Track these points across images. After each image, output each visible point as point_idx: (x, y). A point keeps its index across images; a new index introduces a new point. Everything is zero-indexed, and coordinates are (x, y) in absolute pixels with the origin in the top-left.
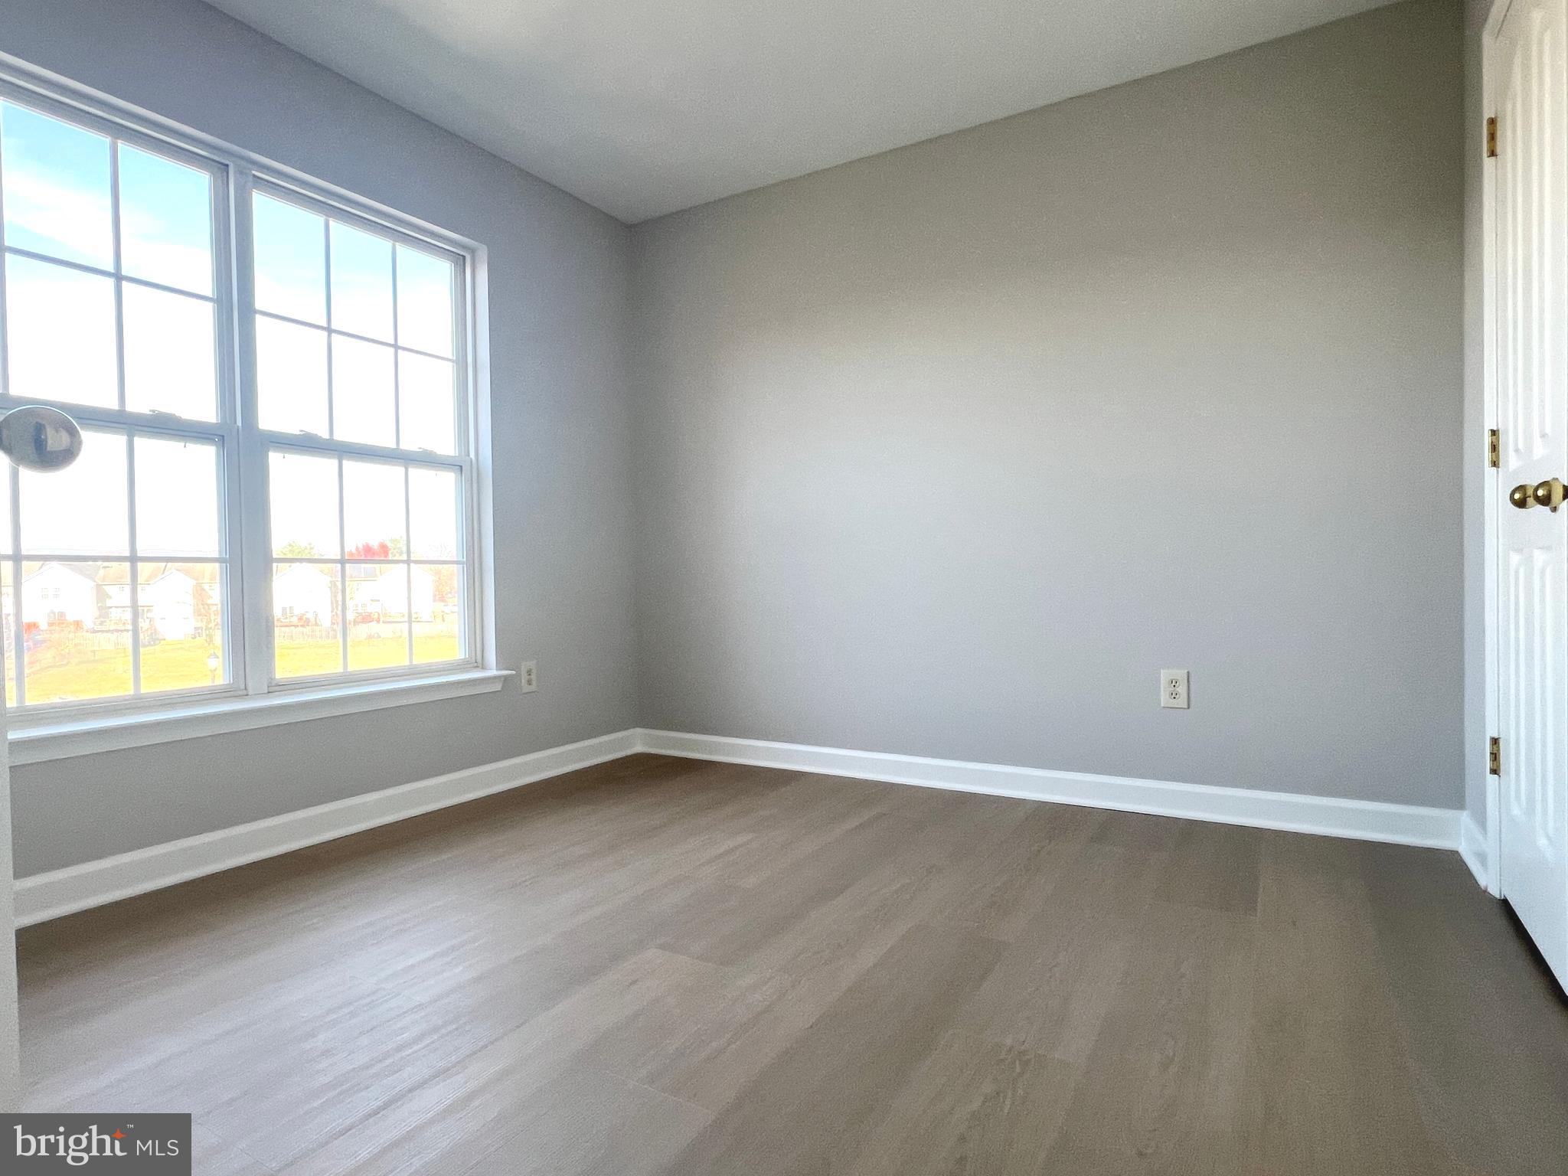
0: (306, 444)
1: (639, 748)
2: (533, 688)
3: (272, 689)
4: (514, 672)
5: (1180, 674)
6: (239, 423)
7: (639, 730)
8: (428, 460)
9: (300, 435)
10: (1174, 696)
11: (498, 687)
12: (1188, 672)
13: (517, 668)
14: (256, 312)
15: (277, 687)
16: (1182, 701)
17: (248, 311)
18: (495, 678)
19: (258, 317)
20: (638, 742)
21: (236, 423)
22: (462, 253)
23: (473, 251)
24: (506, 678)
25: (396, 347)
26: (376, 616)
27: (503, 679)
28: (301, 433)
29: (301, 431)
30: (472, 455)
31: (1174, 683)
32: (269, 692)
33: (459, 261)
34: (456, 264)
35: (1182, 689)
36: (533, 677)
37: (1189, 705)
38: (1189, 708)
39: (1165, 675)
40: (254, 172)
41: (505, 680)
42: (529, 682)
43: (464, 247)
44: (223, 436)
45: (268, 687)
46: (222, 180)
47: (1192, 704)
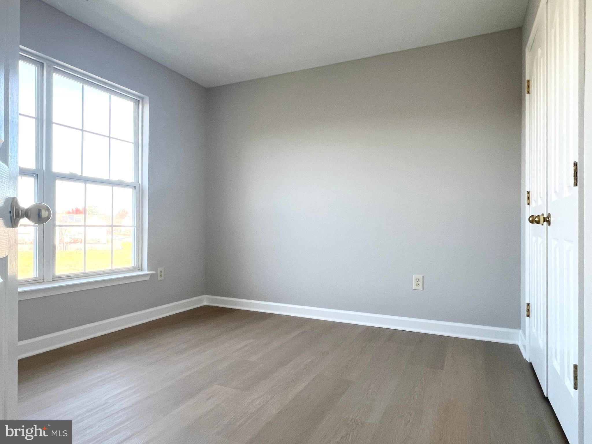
0: (72, 178)
1: (205, 303)
2: (162, 278)
3: (54, 279)
4: (154, 272)
5: (420, 277)
6: (44, 169)
7: (205, 296)
8: (121, 184)
9: (70, 174)
10: (418, 285)
11: (148, 278)
12: (423, 276)
13: (156, 271)
14: (53, 123)
15: (56, 279)
16: (420, 287)
17: (50, 123)
18: (147, 275)
19: (54, 125)
20: (205, 301)
21: (43, 169)
22: (138, 99)
23: (143, 99)
24: (152, 275)
25: (109, 137)
26: (80, 240)
27: (150, 276)
28: (70, 173)
29: (70, 172)
30: (140, 182)
31: (417, 280)
32: (53, 281)
33: (137, 102)
34: (135, 103)
35: (421, 283)
36: (162, 274)
37: (423, 289)
38: (423, 290)
39: (414, 277)
40: (54, 66)
41: (151, 275)
42: (161, 276)
43: (139, 97)
44: (37, 174)
45: (53, 278)
46: (41, 69)
47: (424, 288)
